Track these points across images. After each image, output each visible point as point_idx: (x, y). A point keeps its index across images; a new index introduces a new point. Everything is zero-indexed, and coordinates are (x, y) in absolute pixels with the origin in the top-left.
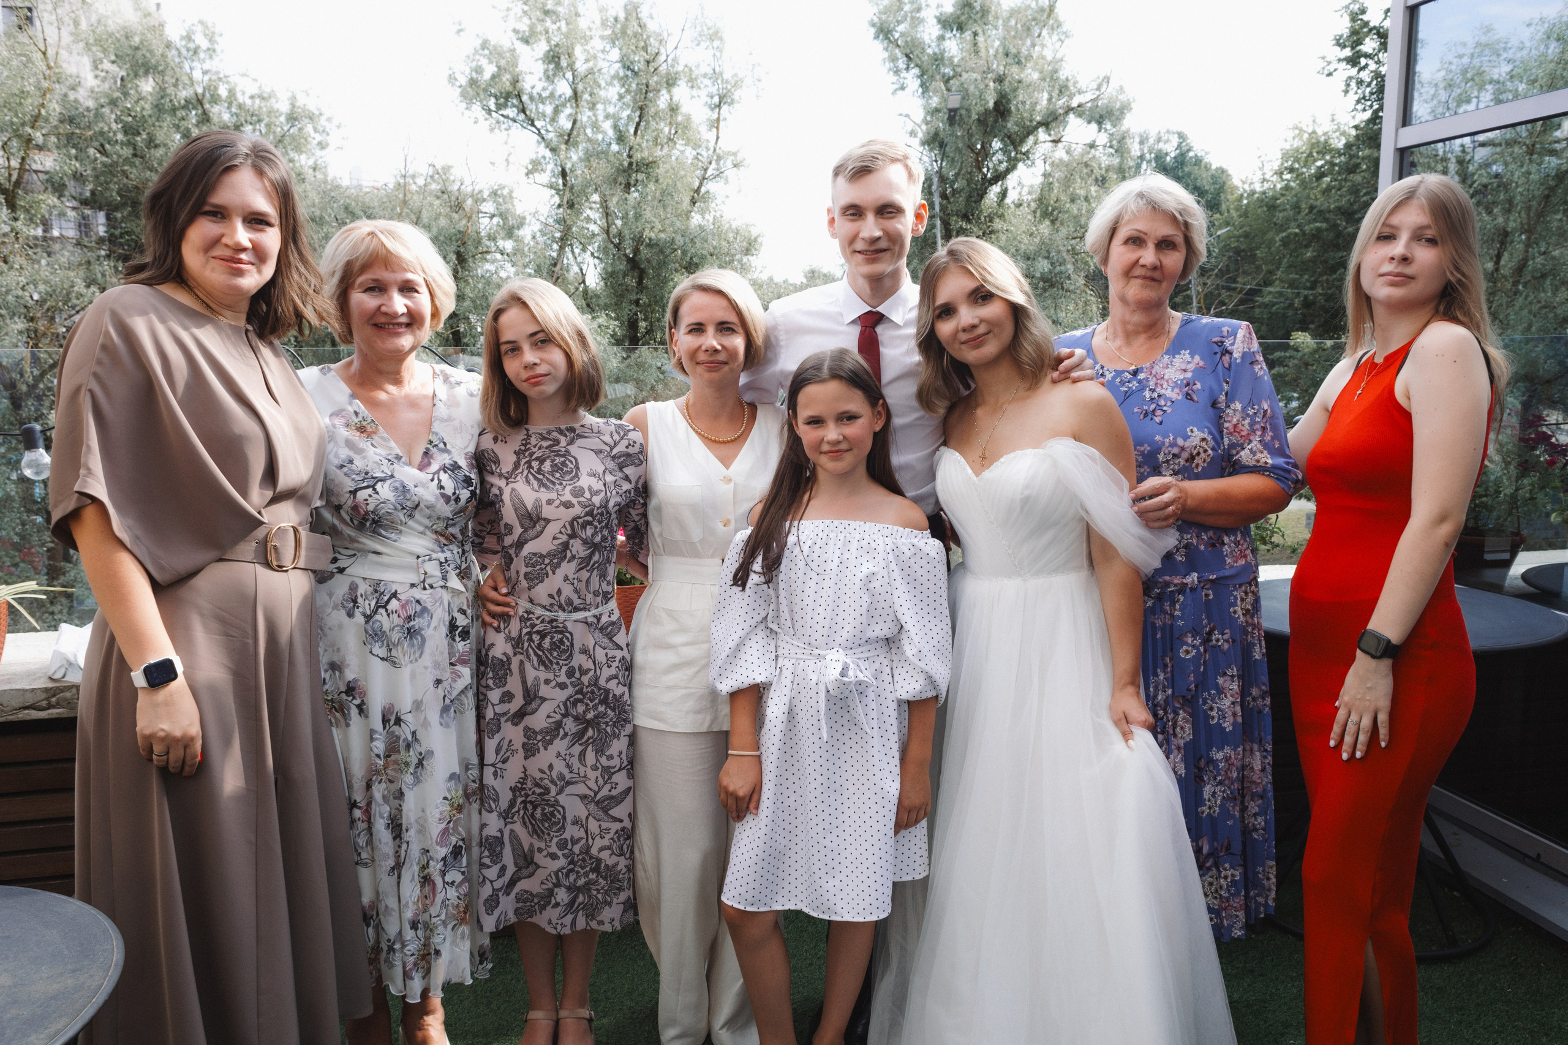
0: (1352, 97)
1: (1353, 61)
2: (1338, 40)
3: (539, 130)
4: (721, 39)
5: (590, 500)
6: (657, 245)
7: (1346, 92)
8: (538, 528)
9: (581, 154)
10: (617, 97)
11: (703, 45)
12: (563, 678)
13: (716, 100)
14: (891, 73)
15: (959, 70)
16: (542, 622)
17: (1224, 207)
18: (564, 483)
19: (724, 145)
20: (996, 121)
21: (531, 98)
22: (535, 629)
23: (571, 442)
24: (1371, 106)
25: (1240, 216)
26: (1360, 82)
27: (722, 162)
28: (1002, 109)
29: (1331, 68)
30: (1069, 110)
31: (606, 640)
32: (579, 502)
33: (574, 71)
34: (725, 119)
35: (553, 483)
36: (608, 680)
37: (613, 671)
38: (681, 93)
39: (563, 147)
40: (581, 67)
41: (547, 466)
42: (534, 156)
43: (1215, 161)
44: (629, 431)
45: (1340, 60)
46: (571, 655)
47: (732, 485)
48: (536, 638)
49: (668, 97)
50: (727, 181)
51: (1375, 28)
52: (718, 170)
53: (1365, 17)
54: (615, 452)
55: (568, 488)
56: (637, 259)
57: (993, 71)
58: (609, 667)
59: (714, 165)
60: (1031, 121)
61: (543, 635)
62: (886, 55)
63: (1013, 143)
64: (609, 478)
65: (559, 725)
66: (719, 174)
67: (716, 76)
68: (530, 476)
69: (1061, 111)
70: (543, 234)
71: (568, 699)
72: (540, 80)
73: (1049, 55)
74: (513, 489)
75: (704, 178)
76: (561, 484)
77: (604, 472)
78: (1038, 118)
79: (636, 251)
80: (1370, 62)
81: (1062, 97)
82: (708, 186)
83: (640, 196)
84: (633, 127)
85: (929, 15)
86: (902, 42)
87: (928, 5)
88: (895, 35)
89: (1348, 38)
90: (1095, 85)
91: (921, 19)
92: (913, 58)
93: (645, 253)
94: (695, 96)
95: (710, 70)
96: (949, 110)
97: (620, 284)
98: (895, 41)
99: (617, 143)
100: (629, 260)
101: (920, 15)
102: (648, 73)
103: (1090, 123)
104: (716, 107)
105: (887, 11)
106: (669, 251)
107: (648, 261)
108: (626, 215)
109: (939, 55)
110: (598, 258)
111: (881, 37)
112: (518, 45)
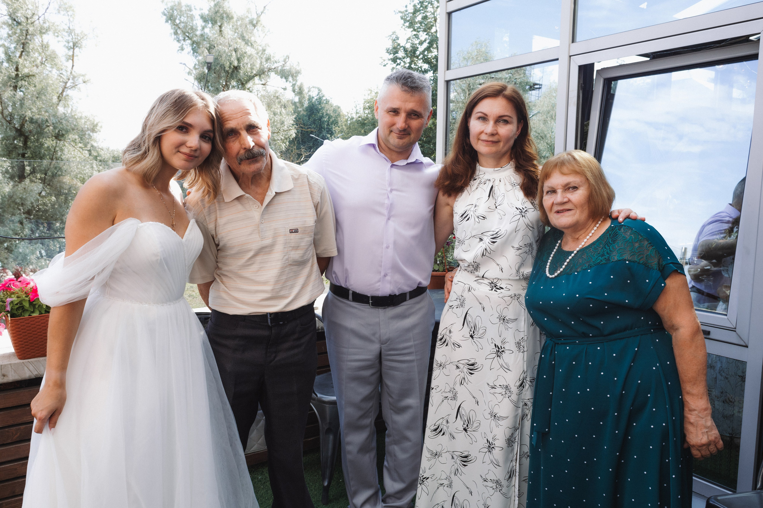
1: (394, 60)
2: (388, 50)
4: (73, 11)
6: (36, 122)
10: (6, 35)
11: (62, 13)
13: (71, 44)
14: (175, 41)
15: (213, 43)
17: (340, 123)
25: (347, 129)
27: (76, 79)
29: (385, 63)
30: (270, 70)
34: (77, 56)
38: (48, 38)
43: (334, 102)
45: (389, 60)
49: (40, 40)
50: (79, 89)
51: (402, 46)
52: (73, 83)
53: (399, 42)
56: (23, 130)
59: (71, 81)
60: (251, 73)
62: (172, 31)
63: (242, 83)
66: (74, 86)
67: (70, 31)
69: (266, 70)
73: (259, 42)
75: (65, 88)
78: (254, 72)
79: (22, 125)
80: (401, 62)
81: (267, 63)
82: (69, 92)
83: (24, 94)
84: (18, 54)
85: (196, 14)
86: (182, 26)
87: (195, 9)
88: (178, 21)
89: (392, 50)
90: (282, 59)
91: (192, 15)
92: (187, 34)
93: (28, 127)
94: (59, 41)
95: (66, 28)
96: (208, 63)
97: (11, 144)
98: (177, 25)
99: (8, 62)
100: (17, 130)
101: (191, 13)
102: (27, 24)
103: (281, 77)
104: (71, 48)
105: (172, 9)
106: (45, 126)
107: (30, 132)
108: (14, 104)
109: (202, 35)
111: (170, 22)
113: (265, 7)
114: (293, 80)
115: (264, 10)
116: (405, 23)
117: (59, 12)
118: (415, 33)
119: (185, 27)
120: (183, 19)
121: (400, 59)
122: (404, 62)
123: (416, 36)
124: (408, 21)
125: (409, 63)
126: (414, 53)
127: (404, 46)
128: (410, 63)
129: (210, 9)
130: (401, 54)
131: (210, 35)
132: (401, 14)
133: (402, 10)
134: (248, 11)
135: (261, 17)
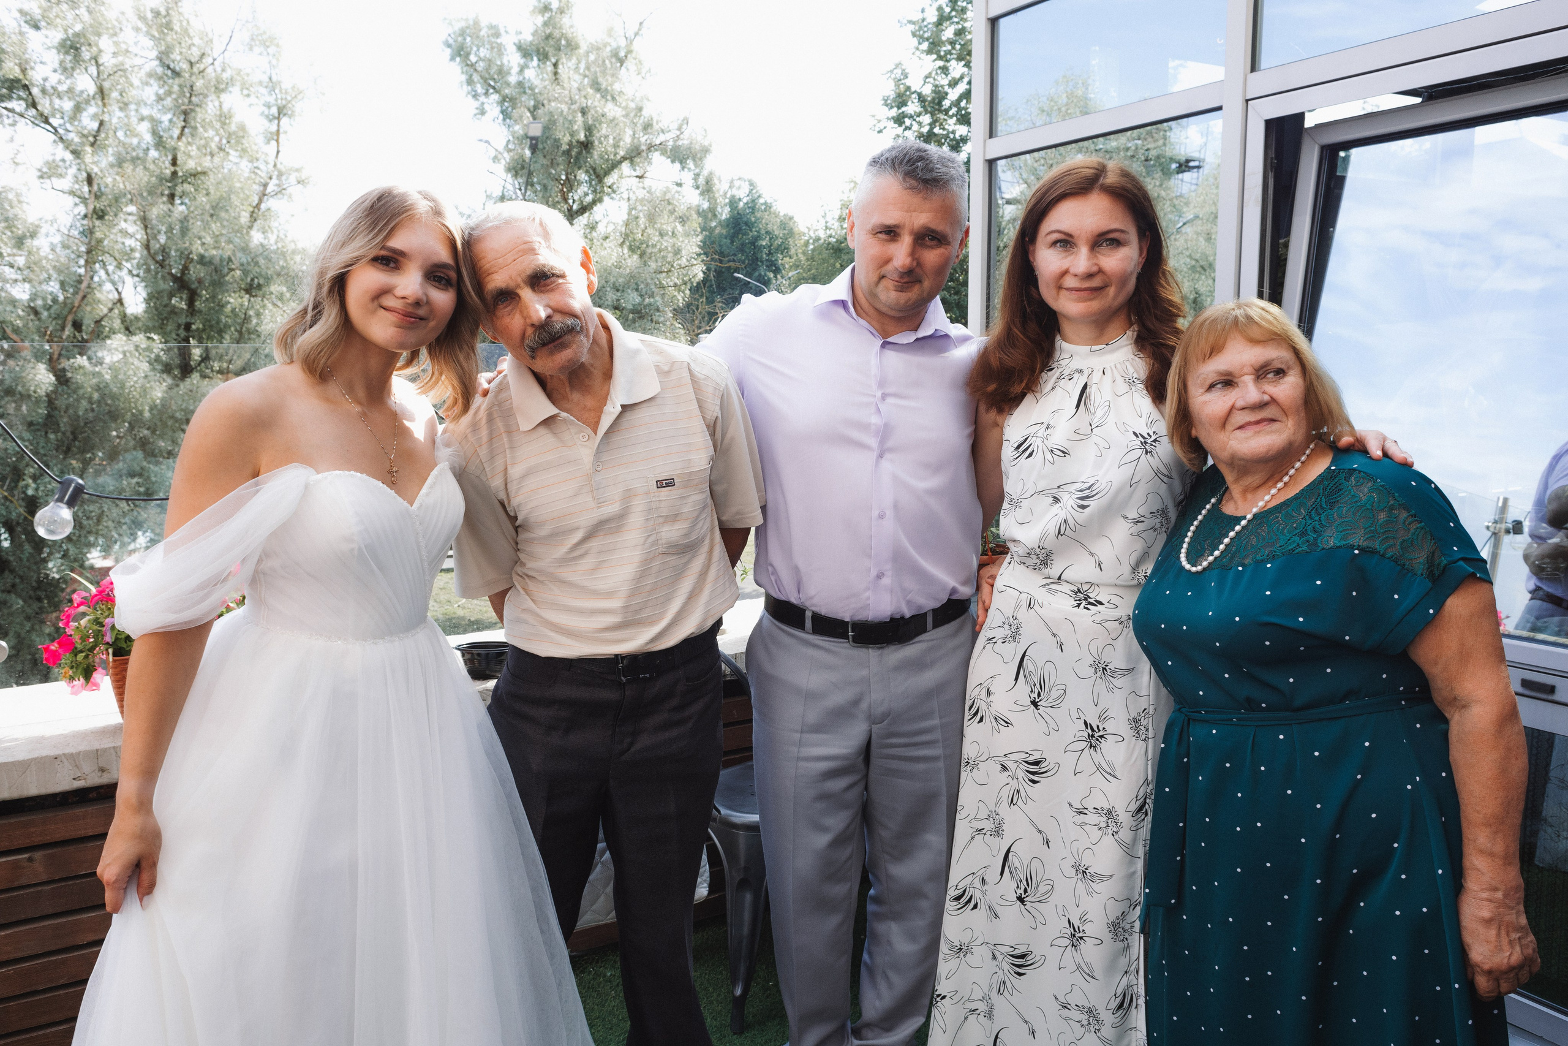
1: (899, 120)
2: (886, 101)
3: (55, 129)
4: (278, 46)
6: (211, 263)
9: (111, 159)
10: (153, 98)
11: (257, 50)
13: (274, 111)
14: (470, 97)
15: (541, 98)
17: (792, 251)
19: (285, 161)
20: (581, 154)
21: (44, 91)
25: (808, 260)
27: (284, 178)
29: (881, 126)
30: (651, 147)
33: (98, 65)
34: (285, 132)
38: (232, 100)
39: (89, 149)
40: (107, 60)
42: (51, 158)
43: (782, 208)
45: (888, 119)
49: (217, 104)
50: (290, 196)
51: (915, 92)
52: (278, 185)
53: (908, 82)
56: (186, 278)
59: (274, 181)
60: (615, 156)
62: (464, 78)
63: (598, 176)
66: (281, 191)
67: (272, 85)
69: (644, 148)
70: (65, 246)
72: (55, 71)
73: (631, 92)
75: (264, 195)
78: (622, 153)
79: (185, 268)
80: (914, 123)
81: (645, 134)
82: (269, 203)
83: (188, 209)
84: (176, 132)
85: (509, 42)
86: (481, 66)
87: (507, 32)
88: (473, 58)
89: (894, 100)
90: (675, 126)
91: (500, 45)
92: (492, 83)
93: (196, 272)
94: (250, 105)
95: (265, 79)
96: (532, 138)
97: (166, 306)
98: (472, 65)
99: (157, 149)
100: (175, 279)
101: (499, 41)
102: (192, 74)
103: (673, 162)
104: (275, 118)
105: (463, 33)
106: (226, 270)
107: (200, 281)
108: (170, 229)
109: (520, 84)
110: (138, 276)
111: (458, 59)
112: (26, 28)
113: (641, 24)
114: (696, 166)
115: (639, 30)
116: (920, 43)
117: (251, 49)
118: (941, 63)
119: (488, 69)
120: (483, 52)
121: (911, 117)
122: (920, 123)
123: (945, 70)
124: (927, 39)
125: (930, 124)
126: (940, 104)
127: (919, 91)
128: (932, 125)
129: (536, 31)
130: (912, 107)
131: (536, 82)
132: (912, 27)
133: (915, 19)
134: (610, 32)
135: (634, 43)
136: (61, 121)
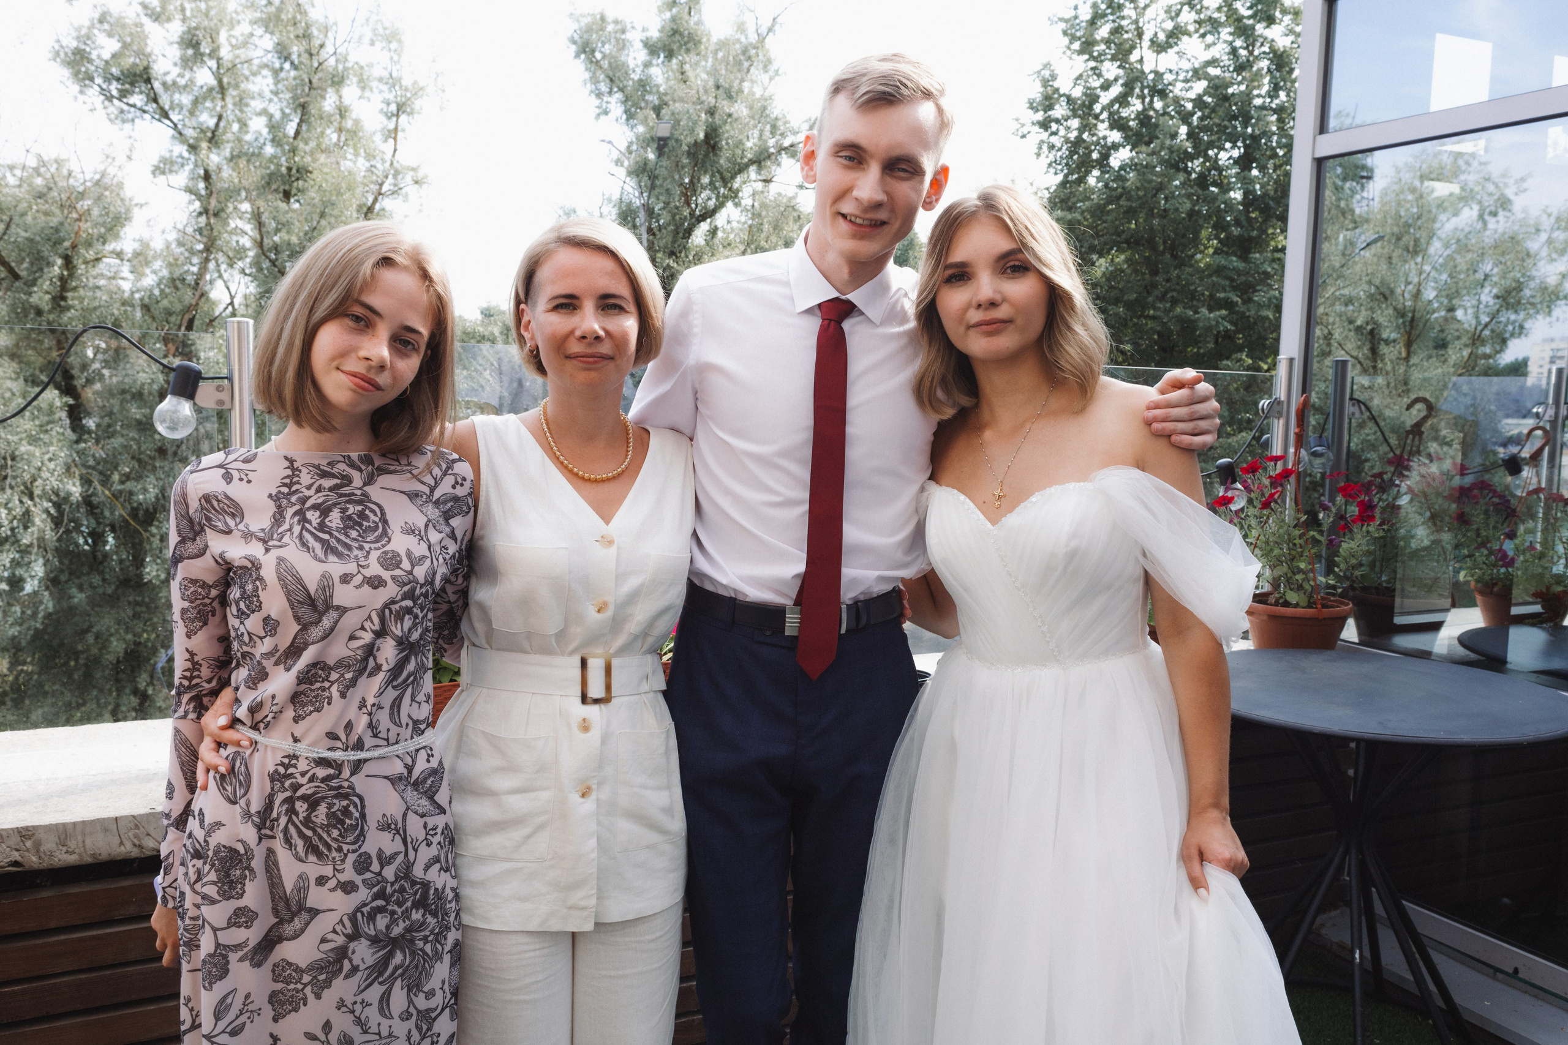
0: (1044, 161)
1: (1045, 125)
2: (1031, 104)
3: (175, 125)
4: (400, 41)
5: (411, 573)
7: (1038, 155)
8: (326, 623)
9: (228, 155)
11: (379, 45)
12: (348, 874)
13: (393, 108)
14: (593, 96)
15: (666, 98)
16: (311, 780)
18: (367, 546)
19: (404, 158)
20: (706, 155)
21: (165, 85)
22: (299, 793)
23: (369, 481)
24: (1062, 170)
26: (1052, 147)
27: (400, 177)
28: (711, 142)
29: (1025, 130)
30: (781, 149)
31: (424, 802)
32: (393, 578)
33: (219, 59)
35: (349, 547)
36: (427, 867)
37: (434, 851)
38: (351, 94)
39: (204, 145)
40: (228, 55)
41: (335, 519)
42: (167, 154)
44: (454, 461)
46: (362, 834)
47: (613, 550)
48: (301, 807)
49: (335, 98)
50: (405, 198)
51: (1064, 95)
52: (395, 185)
53: (1056, 84)
54: (437, 494)
55: (375, 555)
57: (702, 102)
58: (428, 845)
59: (390, 180)
60: (742, 158)
61: (313, 803)
62: (587, 75)
63: (723, 180)
64: (434, 537)
65: (342, 953)
66: (396, 191)
67: (392, 82)
68: (306, 534)
69: (772, 150)
70: (180, 244)
71: (358, 909)
72: (175, 64)
73: (758, 92)
74: (281, 560)
75: (379, 194)
76: (361, 548)
77: (426, 526)
78: (749, 156)
80: (1061, 127)
81: (773, 136)
82: (386, 203)
83: (302, 207)
84: (292, 130)
85: (635, 38)
86: (605, 64)
87: (633, 28)
88: (598, 56)
89: (1040, 104)
90: (806, 126)
91: (626, 41)
92: (616, 82)
94: (369, 102)
95: (386, 74)
96: (658, 140)
98: (597, 62)
99: (273, 144)
101: (623, 37)
102: (312, 69)
104: (393, 115)
105: (589, 30)
109: (644, 82)
110: (250, 275)
111: (583, 56)
112: (147, 21)
113: (775, 19)
115: (773, 26)
116: (1071, 43)
117: (373, 44)
118: (1092, 64)
119: (612, 67)
120: (607, 48)
121: (1057, 121)
122: (1068, 128)
123: (1097, 72)
124: (1079, 39)
125: (1078, 129)
126: (1090, 107)
127: (1067, 93)
128: (1081, 130)
129: (663, 27)
130: (1060, 111)
131: (661, 80)
132: (1063, 25)
133: (1067, 17)
134: (741, 28)
135: (767, 41)
136: (181, 117)
